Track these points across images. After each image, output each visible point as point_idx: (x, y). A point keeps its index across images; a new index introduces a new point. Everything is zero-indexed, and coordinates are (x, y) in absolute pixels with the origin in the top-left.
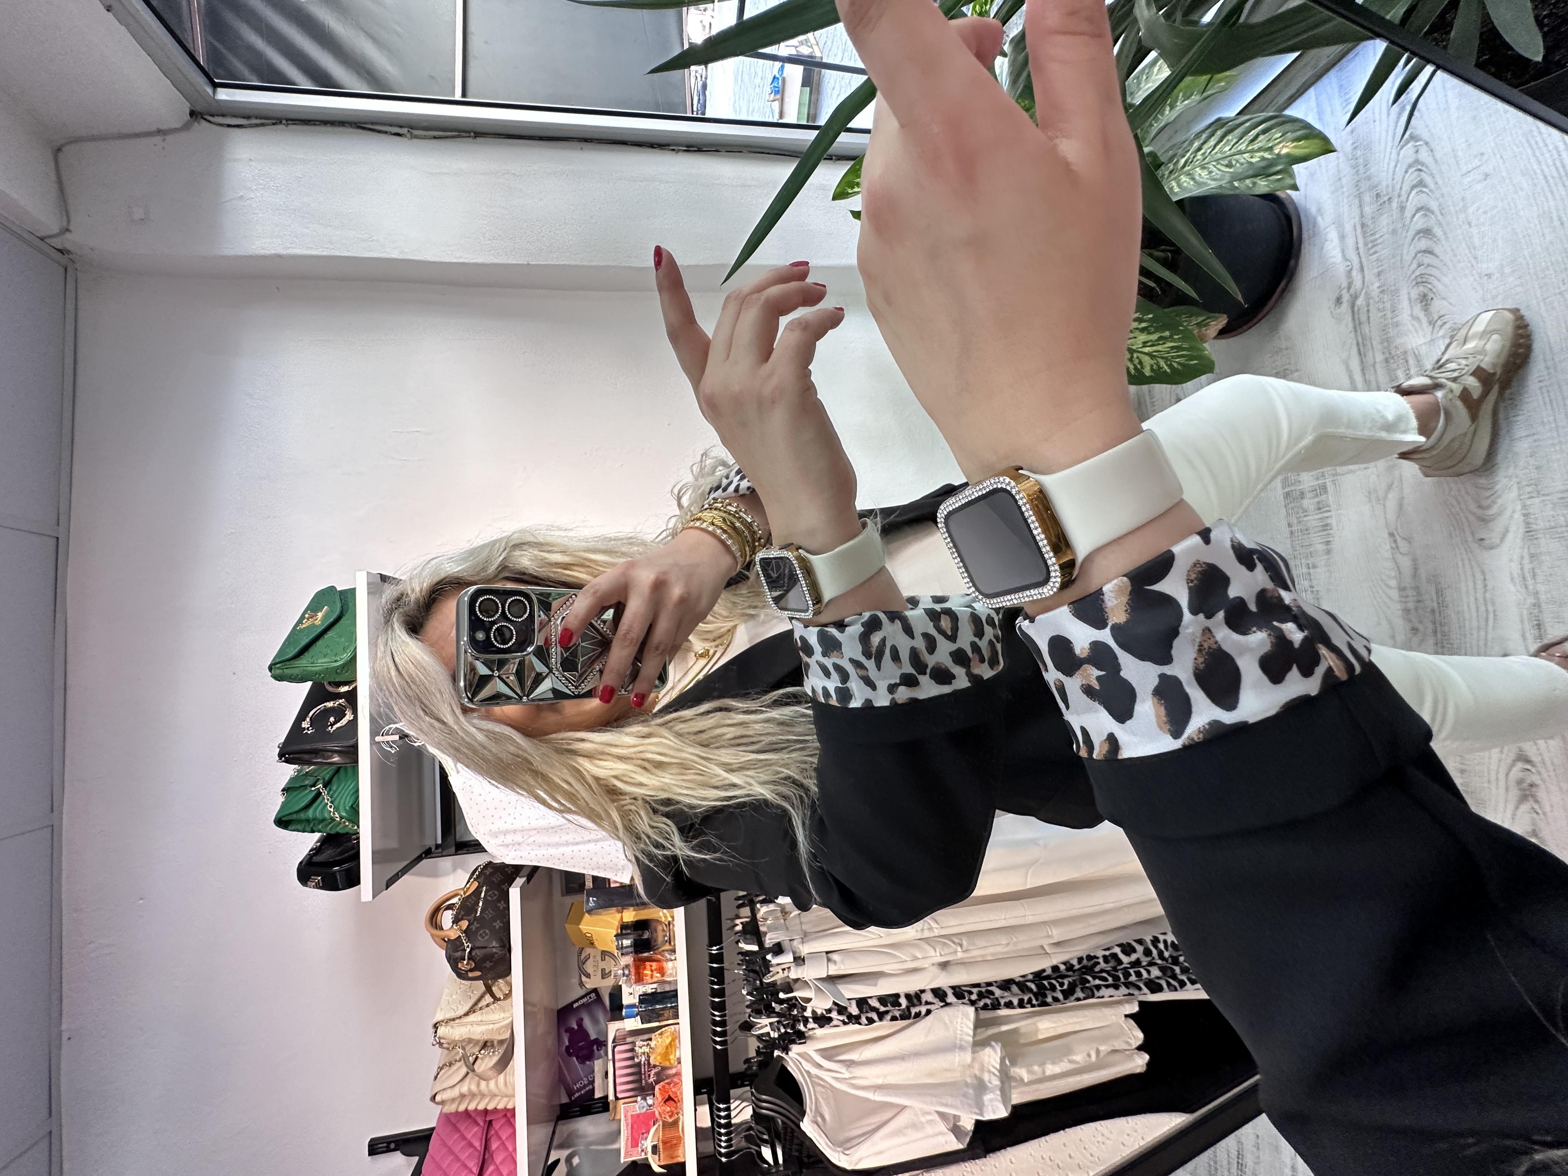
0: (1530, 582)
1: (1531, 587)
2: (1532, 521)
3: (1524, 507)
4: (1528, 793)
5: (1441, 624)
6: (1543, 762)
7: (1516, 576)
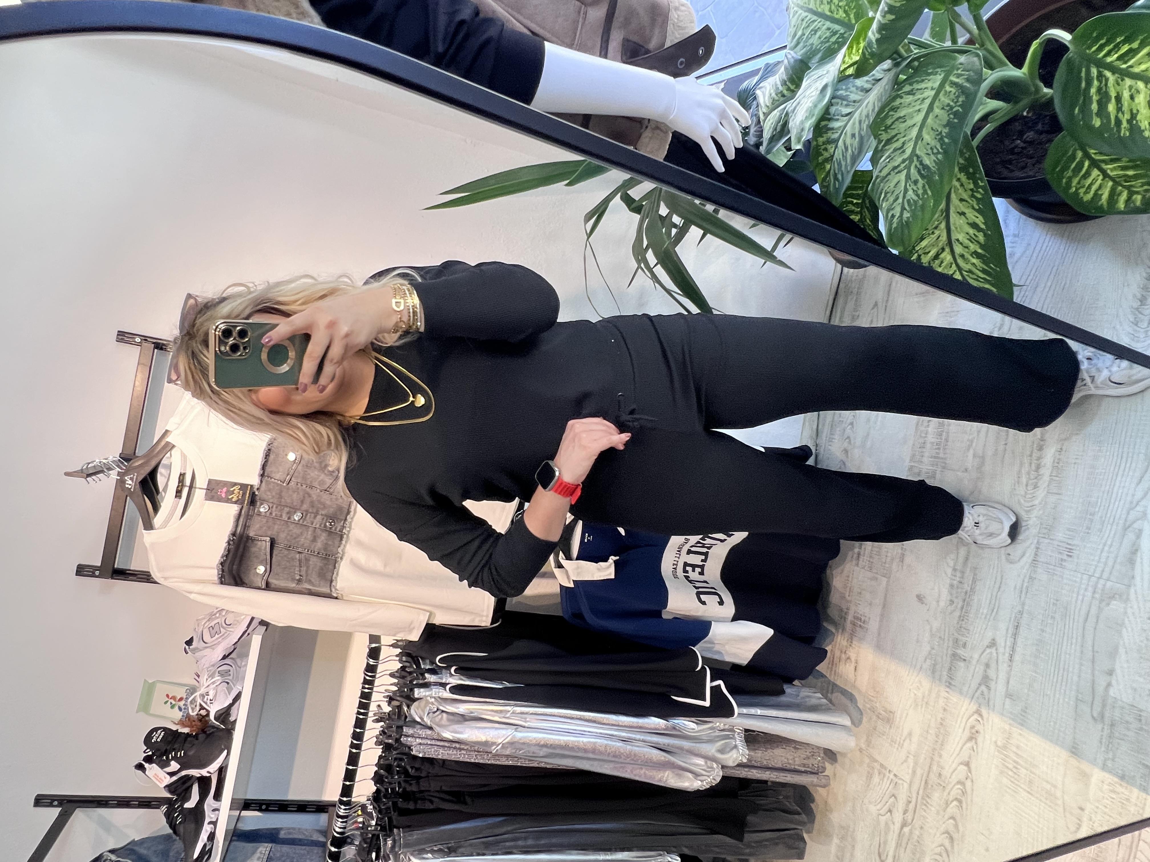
0: (1023, 595)
1: (1022, 599)
2: (1039, 554)
3: (1038, 542)
4: (974, 736)
5: (967, 603)
6: (988, 719)
7: (1018, 587)
